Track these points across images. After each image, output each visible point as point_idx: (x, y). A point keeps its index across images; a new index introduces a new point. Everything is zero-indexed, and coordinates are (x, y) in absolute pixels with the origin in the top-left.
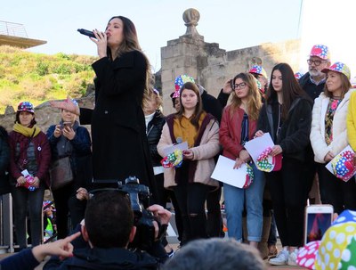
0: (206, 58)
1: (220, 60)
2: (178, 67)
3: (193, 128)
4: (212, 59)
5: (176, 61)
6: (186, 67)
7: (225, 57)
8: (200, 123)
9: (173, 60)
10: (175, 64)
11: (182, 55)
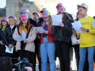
0: (22, 4)
1: (28, 4)
2: (12, 6)
3: (26, 30)
4: (25, 4)
5: (12, 4)
6: (15, 7)
7: (30, 3)
8: (29, 28)
9: (11, 4)
10: (11, 6)
11: (14, 2)
